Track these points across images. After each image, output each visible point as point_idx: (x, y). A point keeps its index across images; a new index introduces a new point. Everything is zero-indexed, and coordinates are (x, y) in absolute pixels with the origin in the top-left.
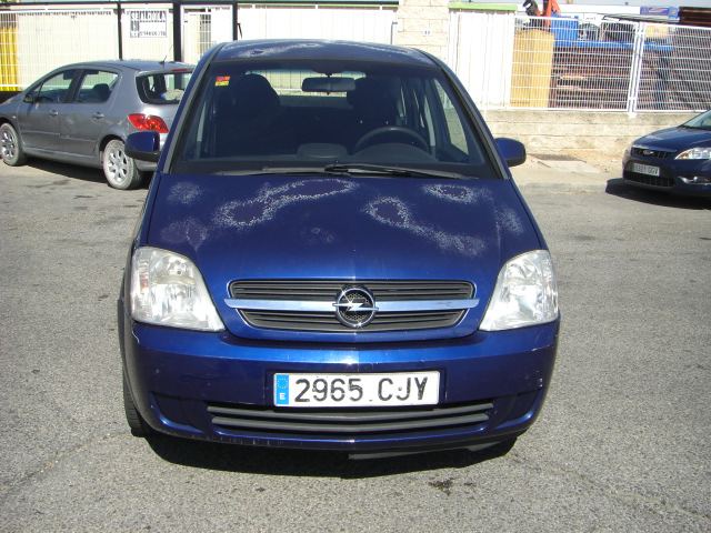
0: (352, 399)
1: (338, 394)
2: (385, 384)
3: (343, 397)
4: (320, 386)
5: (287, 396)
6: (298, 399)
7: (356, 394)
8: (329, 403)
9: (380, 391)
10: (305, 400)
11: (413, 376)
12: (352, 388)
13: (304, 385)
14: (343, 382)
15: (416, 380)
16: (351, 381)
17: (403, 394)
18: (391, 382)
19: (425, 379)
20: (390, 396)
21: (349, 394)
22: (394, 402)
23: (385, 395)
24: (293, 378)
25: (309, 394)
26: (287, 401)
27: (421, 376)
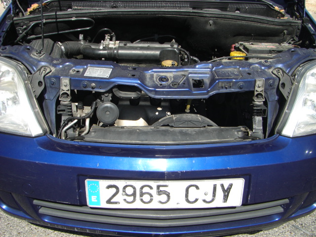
0: (161, 202)
1: (146, 198)
2: (192, 189)
3: (151, 200)
4: (130, 191)
5: (98, 198)
6: (109, 202)
7: (164, 198)
8: (138, 204)
9: (187, 196)
10: (116, 203)
11: (218, 182)
12: (160, 193)
13: (114, 190)
14: (151, 188)
15: (222, 186)
16: (158, 187)
17: (209, 198)
18: (197, 187)
19: (231, 185)
20: (196, 200)
21: (157, 198)
22: (200, 205)
23: (191, 199)
24: (103, 183)
25: (119, 198)
26: (99, 202)
27: (226, 182)
